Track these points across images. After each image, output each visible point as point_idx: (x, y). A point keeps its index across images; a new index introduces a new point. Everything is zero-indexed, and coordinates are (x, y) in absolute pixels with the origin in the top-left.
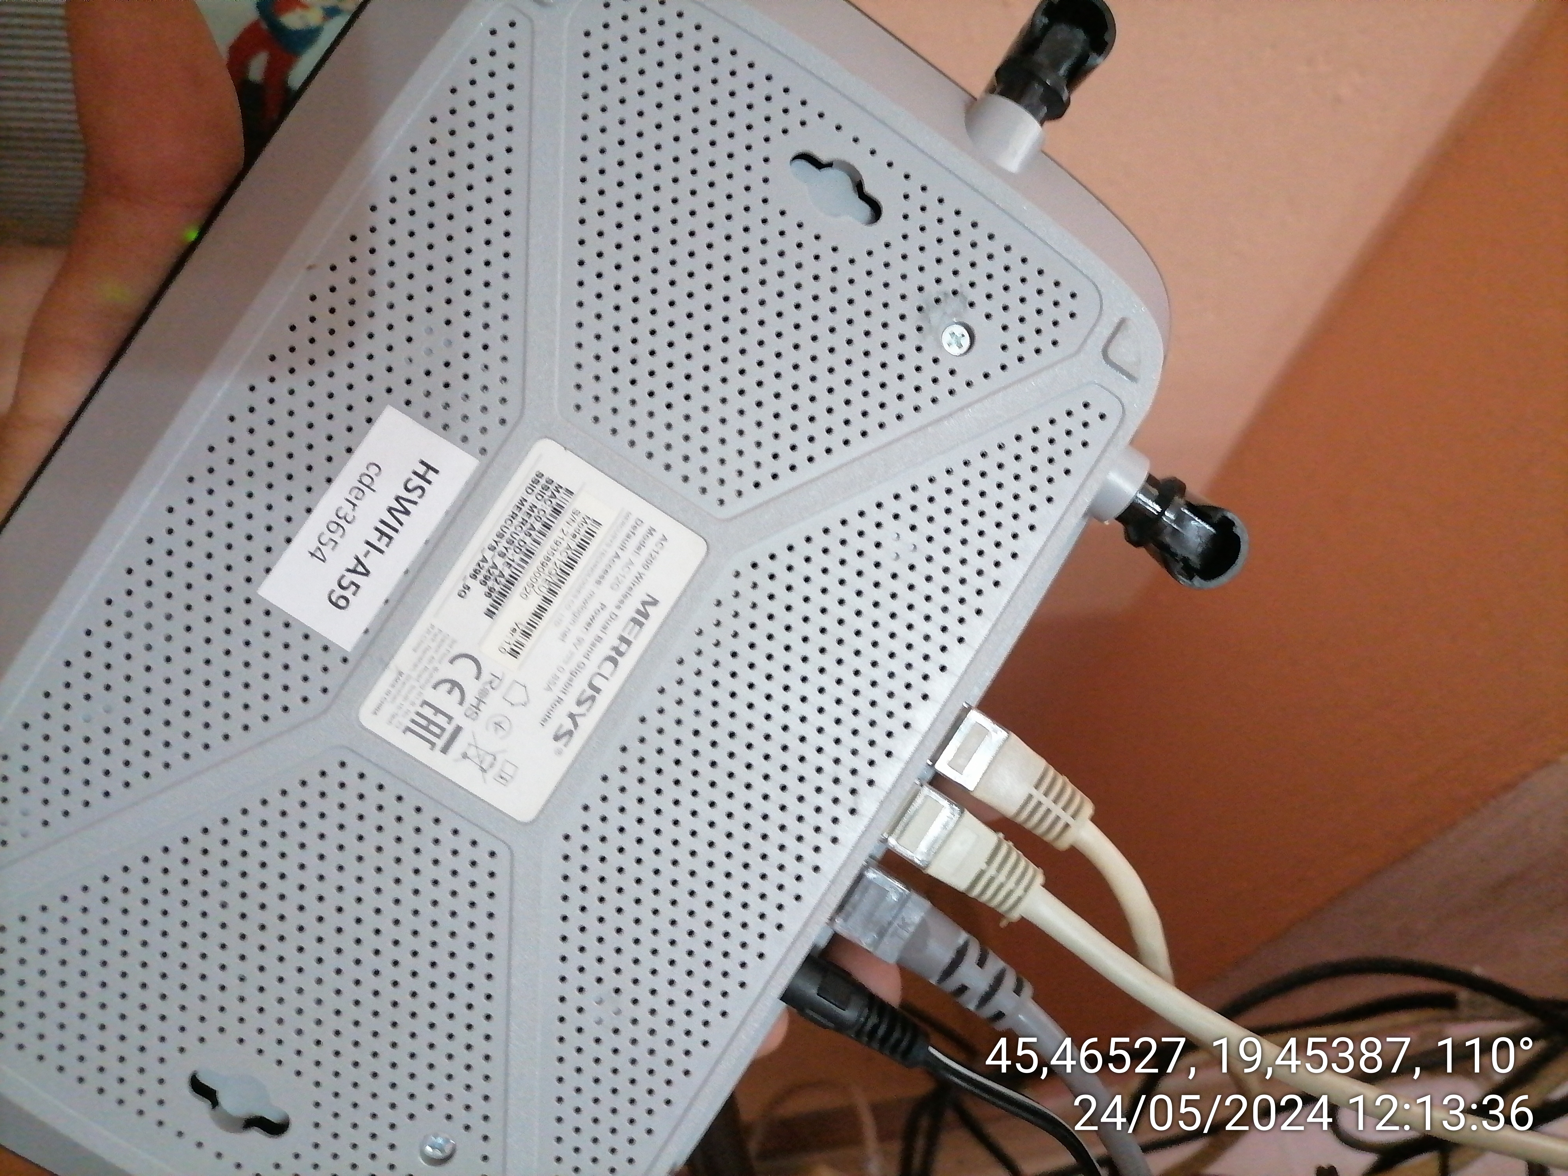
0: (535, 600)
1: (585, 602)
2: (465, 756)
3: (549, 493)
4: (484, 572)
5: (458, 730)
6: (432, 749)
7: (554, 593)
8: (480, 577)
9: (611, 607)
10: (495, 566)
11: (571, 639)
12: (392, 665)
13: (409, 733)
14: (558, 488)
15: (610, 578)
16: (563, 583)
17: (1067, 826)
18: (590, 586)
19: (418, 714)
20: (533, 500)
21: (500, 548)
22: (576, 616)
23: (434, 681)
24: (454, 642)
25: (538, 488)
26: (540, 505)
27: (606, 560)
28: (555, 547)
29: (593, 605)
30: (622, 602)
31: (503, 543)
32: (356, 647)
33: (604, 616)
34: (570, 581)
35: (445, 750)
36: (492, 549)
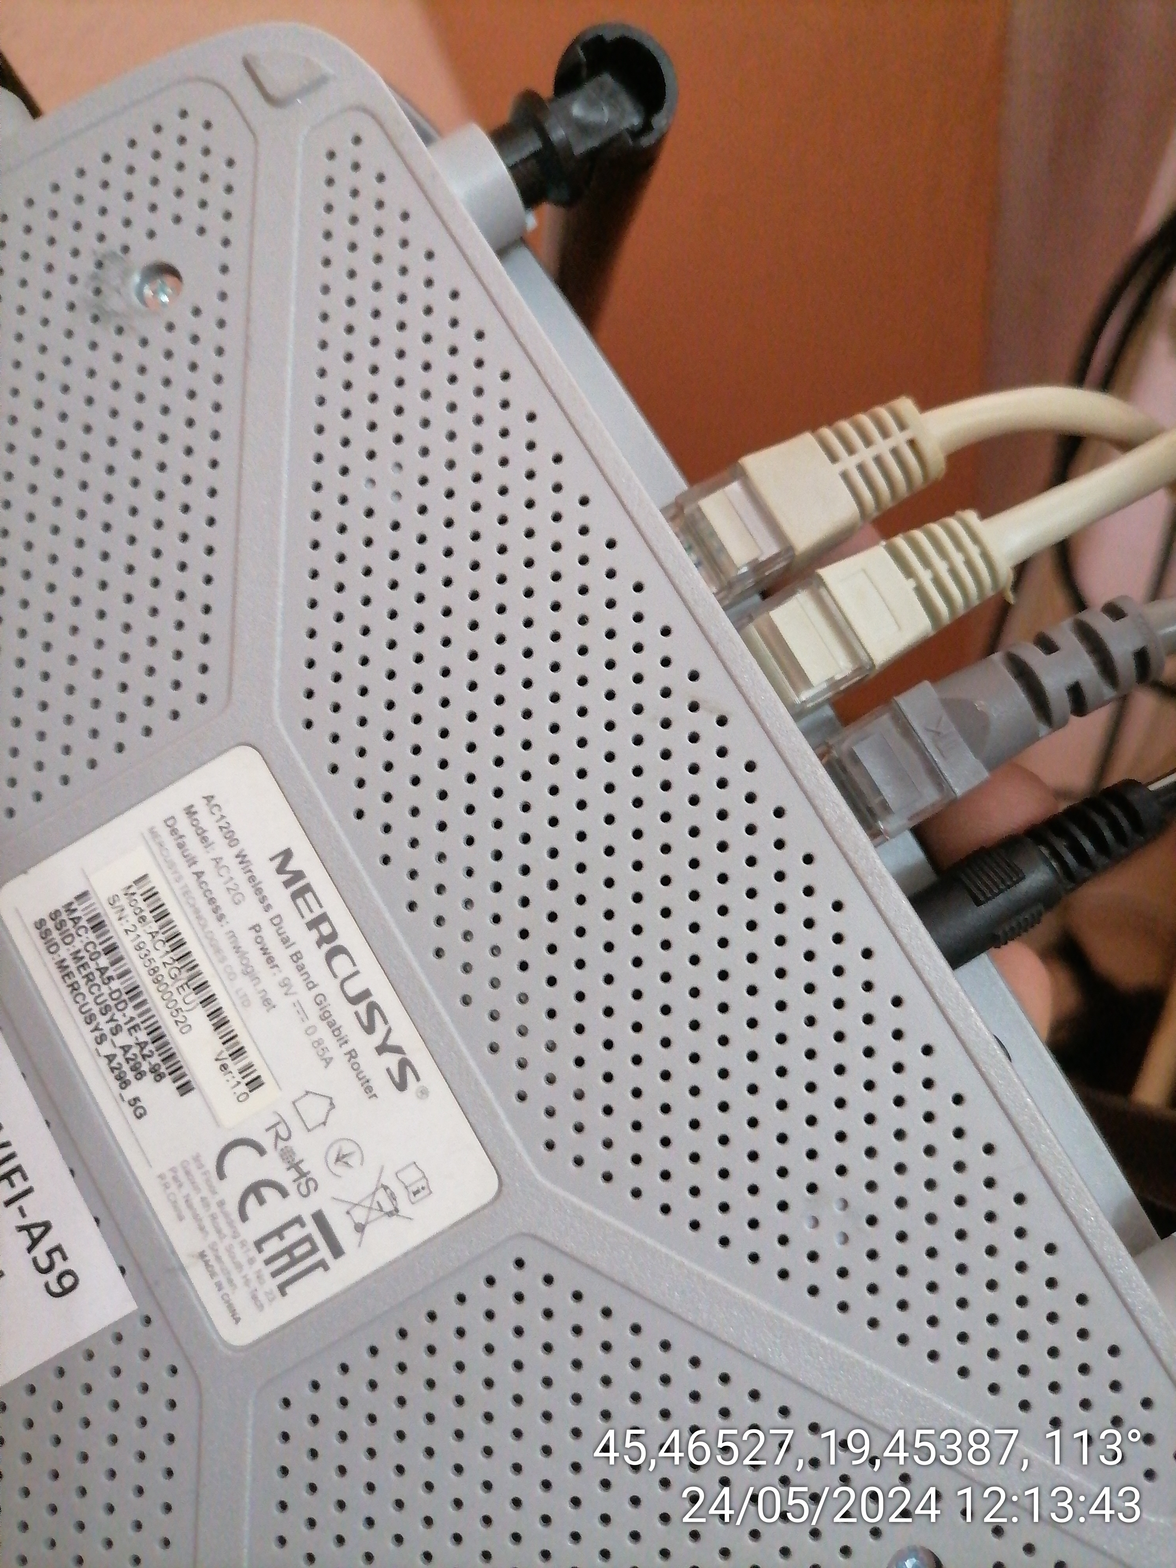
0: (199, 1017)
1: (237, 949)
2: (360, 1228)
3: (70, 924)
4: (126, 1068)
5: (319, 1218)
6: (326, 1268)
7: (204, 985)
8: (130, 1076)
9: (263, 919)
10: (126, 1049)
11: (276, 994)
12: (184, 1260)
13: (289, 1289)
14: (69, 908)
15: (223, 899)
16: (196, 966)
17: (912, 443)
18: (220, 933)
19: (268, 1262)
20: (68, 950)
21: (106, 1028)
22: (249, 972)
23: (235, 1216)
24: (197, 1158)
25: (56, 935)
26: (78, 944)
27: (197, 893)
28: (143, 952)
29: (247, 940)
30: (263, 900)
31: (102, 1020)
32: (136, 1298)
33: (269, 934)
34: (198, 956)
35: (337, 1251)
36: (101, 1040)
